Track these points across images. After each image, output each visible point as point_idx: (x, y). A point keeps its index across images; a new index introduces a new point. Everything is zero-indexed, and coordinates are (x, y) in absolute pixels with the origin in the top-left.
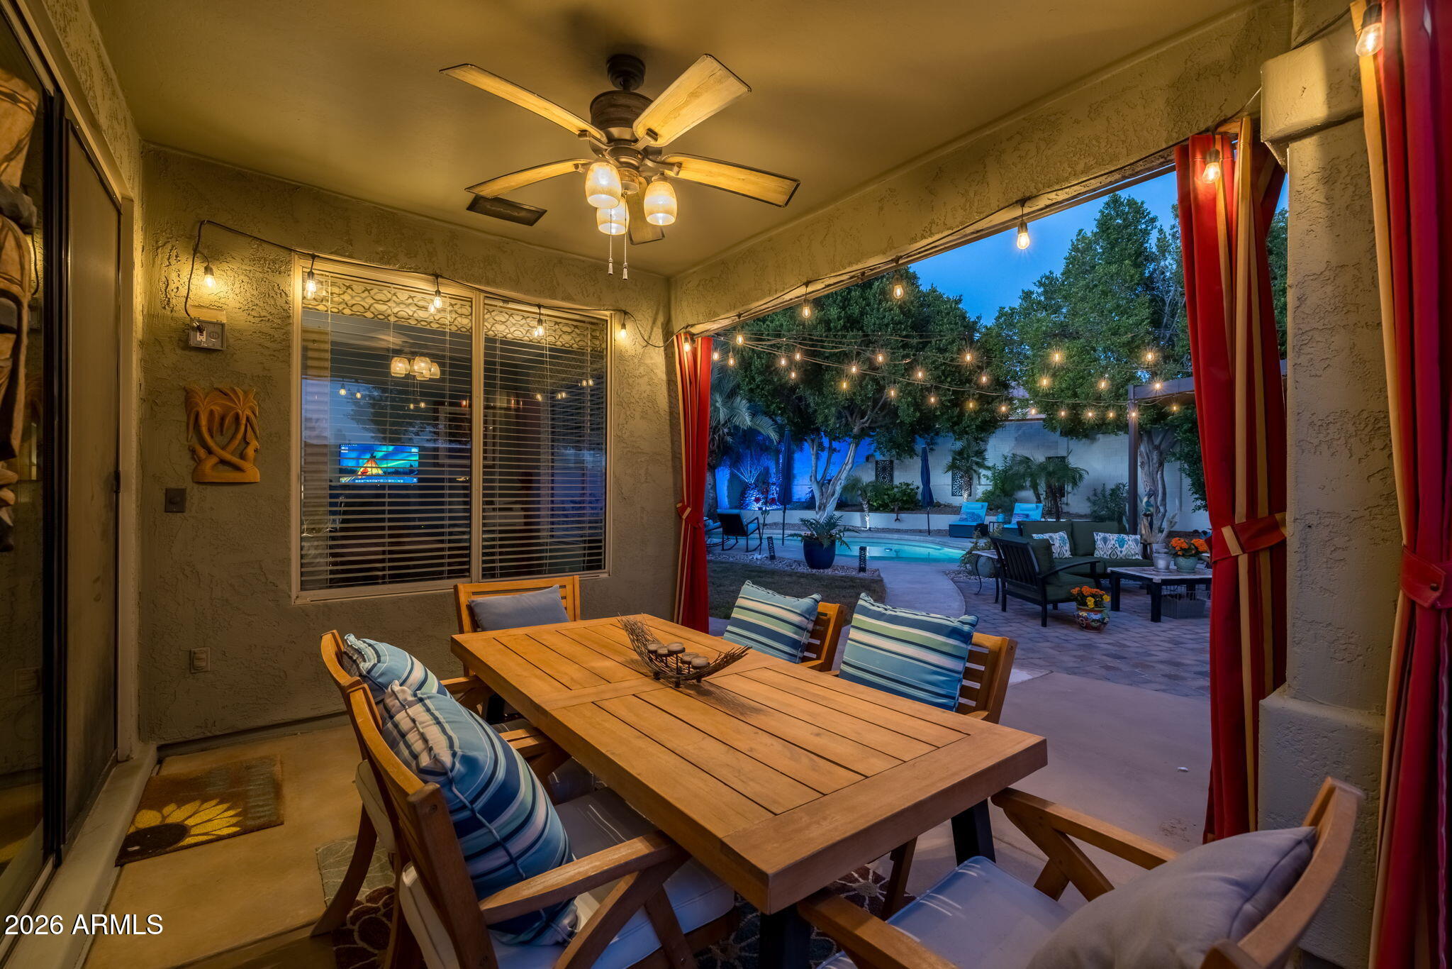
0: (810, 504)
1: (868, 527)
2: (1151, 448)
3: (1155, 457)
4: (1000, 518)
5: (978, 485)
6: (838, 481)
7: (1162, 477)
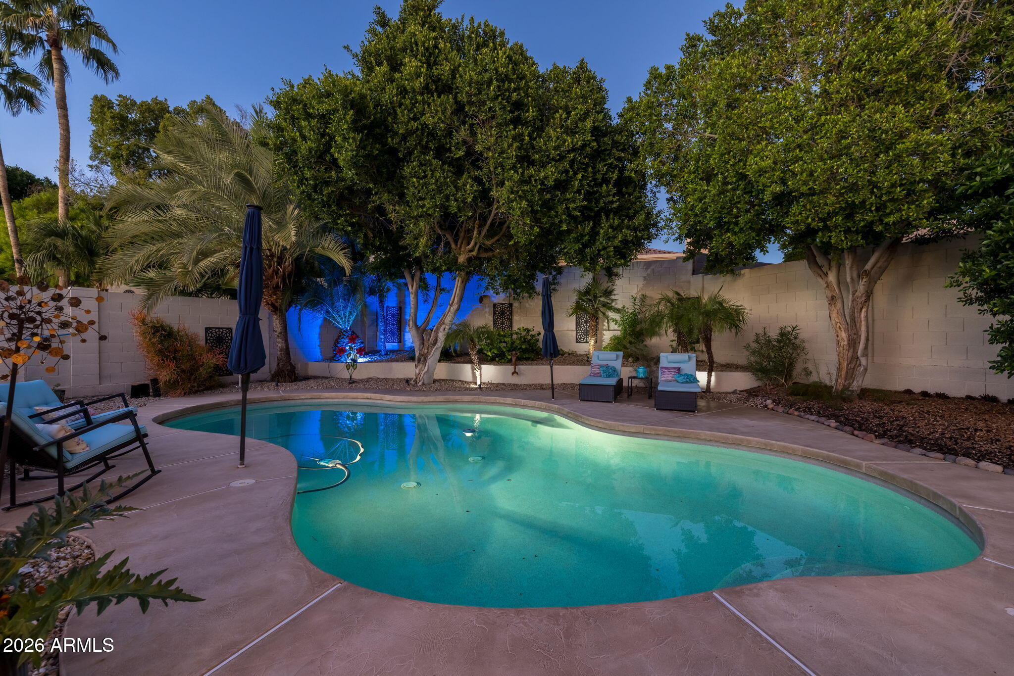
0: (408, 355)
1: (479, 383)
2: (855, 275)
3: (861, 287)
4: (641, 372)
5: (606, 330)
6: (441, 325)
7: (867, 317)
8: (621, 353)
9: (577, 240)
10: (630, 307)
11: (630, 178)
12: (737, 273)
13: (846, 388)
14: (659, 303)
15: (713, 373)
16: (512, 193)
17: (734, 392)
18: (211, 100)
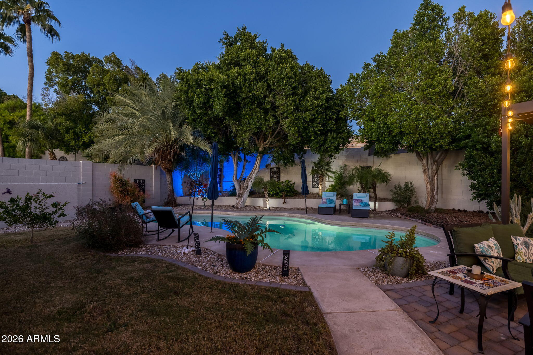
0: (233, 193)
1: (268, 207)
2: (432, 162)
3: (434, 167)
4: (345, 202)
5: (327, 182)
6: (250, 179)
7: (437, 179)
8: (336, 193)
9: (317, 143)
10: (339, 172)
11: (341, 118)
12: (388, 156)
13: (430, 208)
14: (353, 170)
15: (377, 203)
16: (291, 123)
17: (386, 211)
18: (115, 54)
